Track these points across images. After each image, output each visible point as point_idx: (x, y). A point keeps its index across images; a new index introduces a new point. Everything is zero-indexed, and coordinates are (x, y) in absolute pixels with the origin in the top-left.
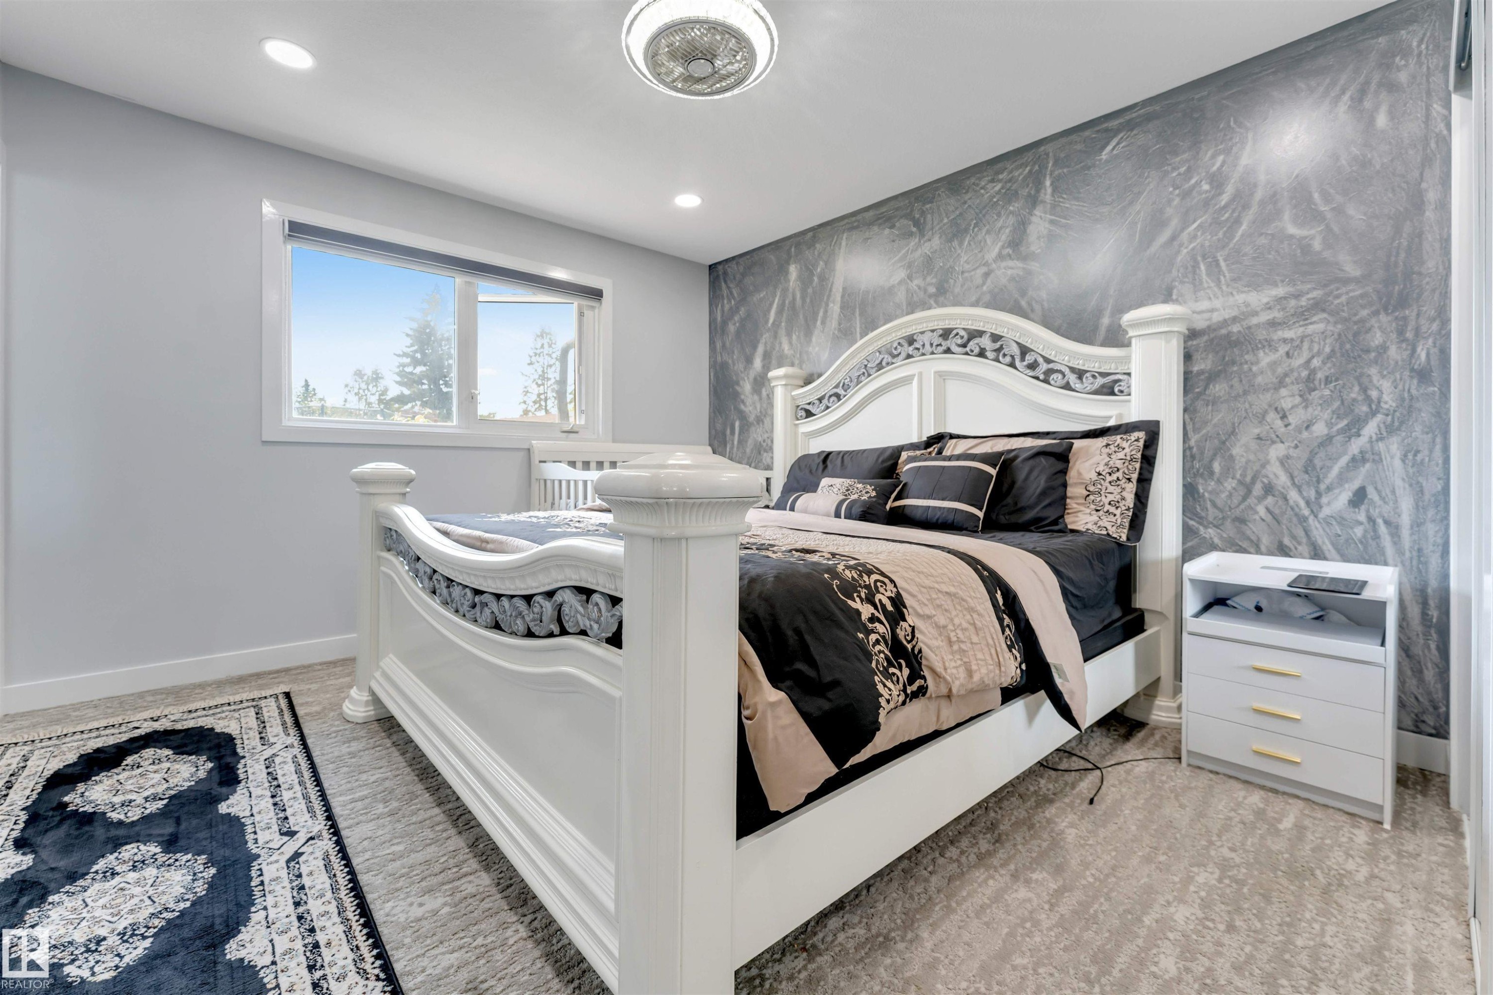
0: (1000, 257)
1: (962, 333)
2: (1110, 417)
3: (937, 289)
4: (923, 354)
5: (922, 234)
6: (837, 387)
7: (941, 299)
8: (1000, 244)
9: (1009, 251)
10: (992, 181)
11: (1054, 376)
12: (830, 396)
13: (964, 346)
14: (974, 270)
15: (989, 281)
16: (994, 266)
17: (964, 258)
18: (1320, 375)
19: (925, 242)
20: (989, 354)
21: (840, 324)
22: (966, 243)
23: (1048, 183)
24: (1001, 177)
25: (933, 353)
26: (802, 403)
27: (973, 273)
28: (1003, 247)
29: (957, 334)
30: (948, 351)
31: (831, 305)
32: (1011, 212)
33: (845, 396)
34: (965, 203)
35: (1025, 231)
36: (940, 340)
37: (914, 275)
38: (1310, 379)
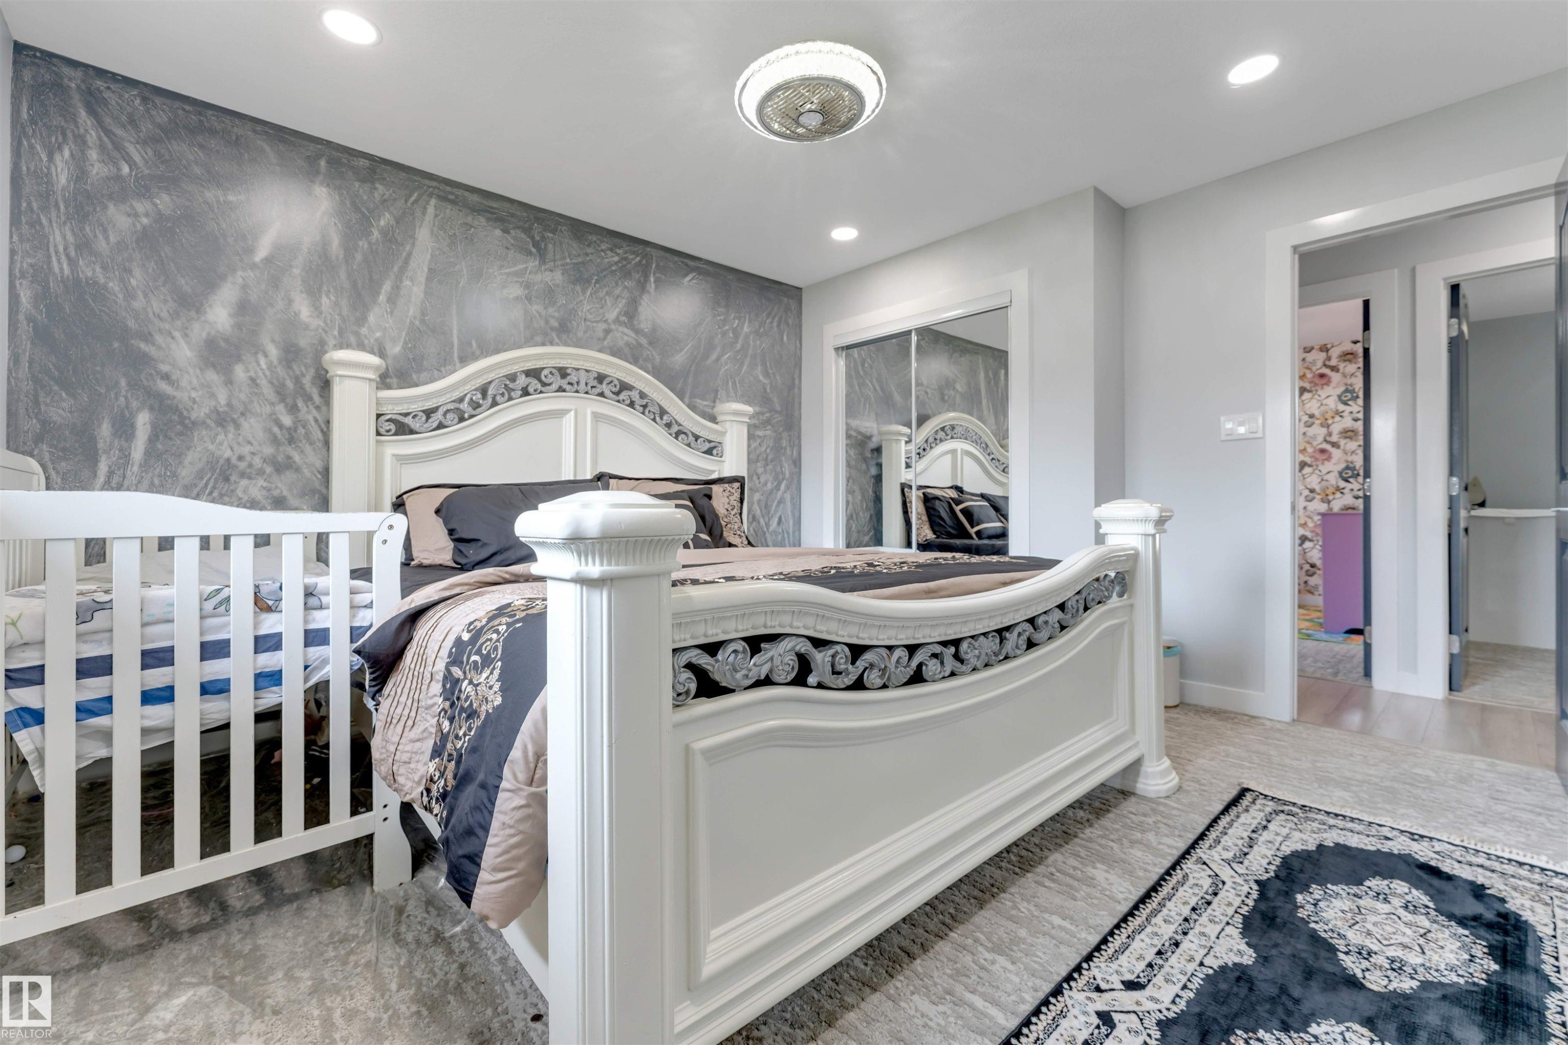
0: (617, 321)
1: (616, 382)
2: (714, 471)
3: (560, 324)
4: (577, 392)
5: (543, 260)
6: (461, 400)
7: (564, 337)
8: (617, 310)
9: (623, 318)
10: (611, 250)
11: (683, 436)
12: (448, 411)
13: (617, 394)
14: (596, 322)
15: (609, 337)
16: (613, 327)
17: (587, 307)
18: (770, 458)
19: (545, 270)
20: (637, 407)
21: (423, 314)
22: (588, 294)
23: (652, 279)
24: (618, 251)
25: (587, 393)
26: (391, 410)
27: (595, 324)
28: (620, 314)
29: (611, 382)
30: (602, 395)
31: (407, 283)
32: (626, 287)
33: (472, 416)
34: (587, 255)
35: (636, 309)
36: (595, 383)
37: (533, 299)
38: (766, 459)
